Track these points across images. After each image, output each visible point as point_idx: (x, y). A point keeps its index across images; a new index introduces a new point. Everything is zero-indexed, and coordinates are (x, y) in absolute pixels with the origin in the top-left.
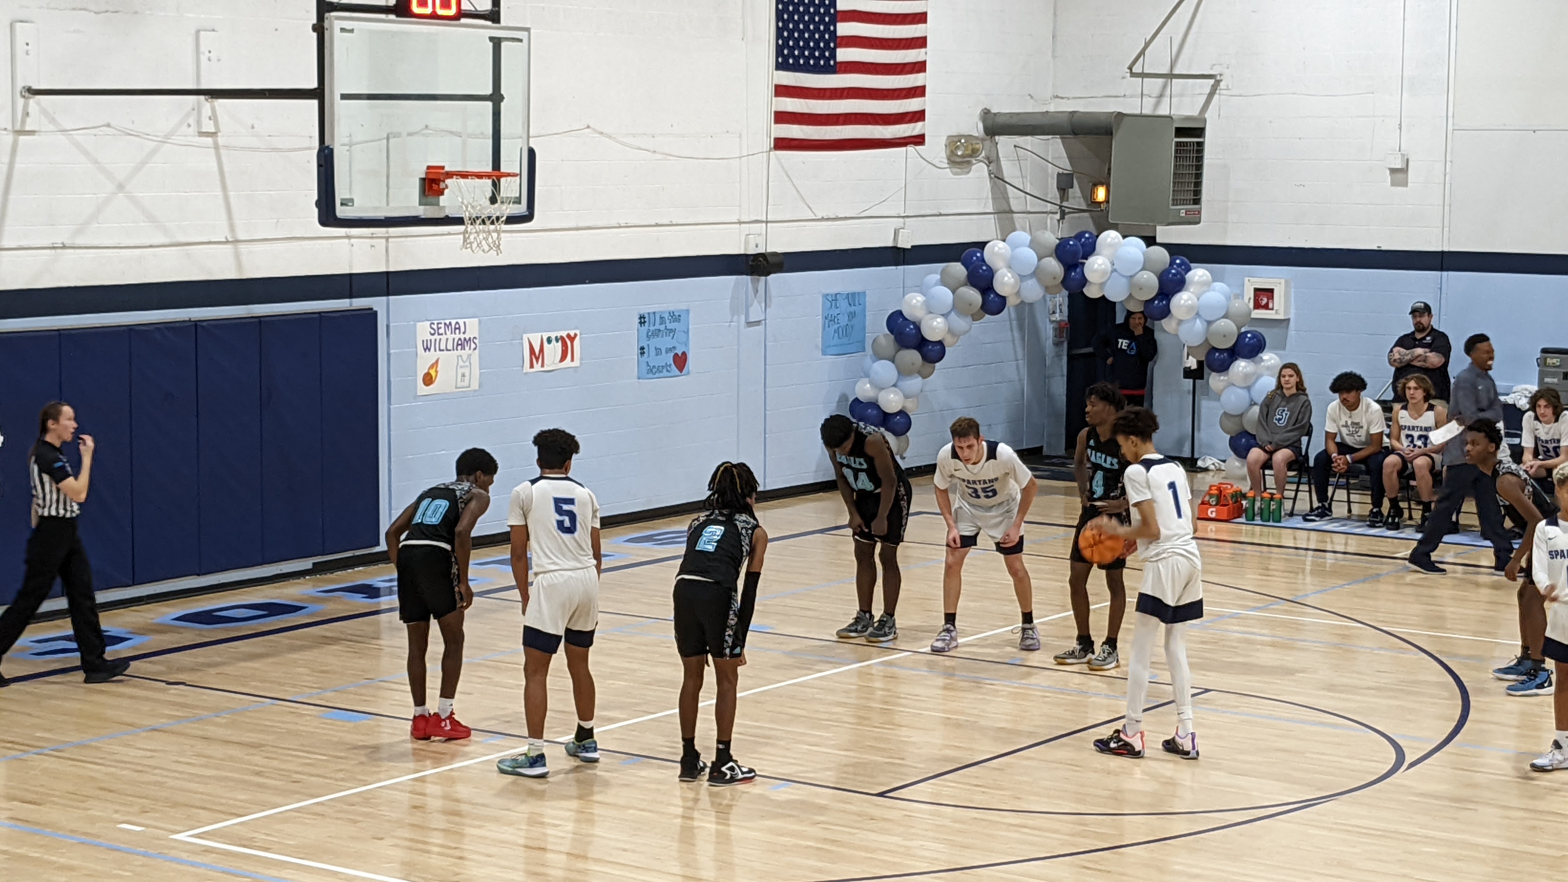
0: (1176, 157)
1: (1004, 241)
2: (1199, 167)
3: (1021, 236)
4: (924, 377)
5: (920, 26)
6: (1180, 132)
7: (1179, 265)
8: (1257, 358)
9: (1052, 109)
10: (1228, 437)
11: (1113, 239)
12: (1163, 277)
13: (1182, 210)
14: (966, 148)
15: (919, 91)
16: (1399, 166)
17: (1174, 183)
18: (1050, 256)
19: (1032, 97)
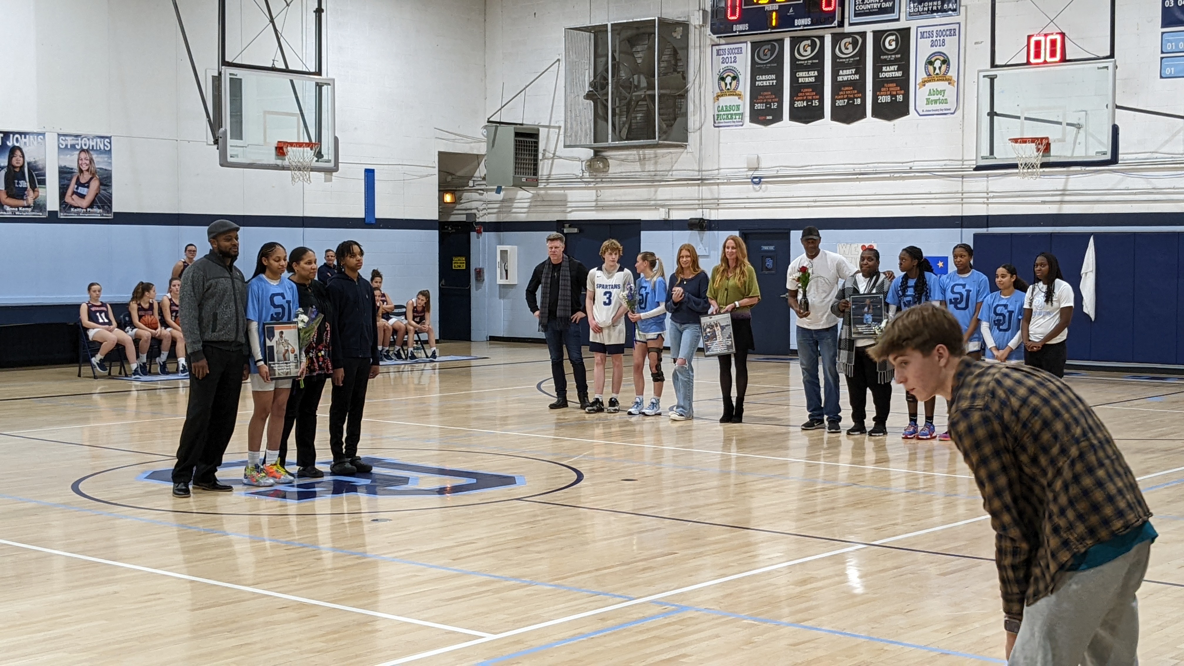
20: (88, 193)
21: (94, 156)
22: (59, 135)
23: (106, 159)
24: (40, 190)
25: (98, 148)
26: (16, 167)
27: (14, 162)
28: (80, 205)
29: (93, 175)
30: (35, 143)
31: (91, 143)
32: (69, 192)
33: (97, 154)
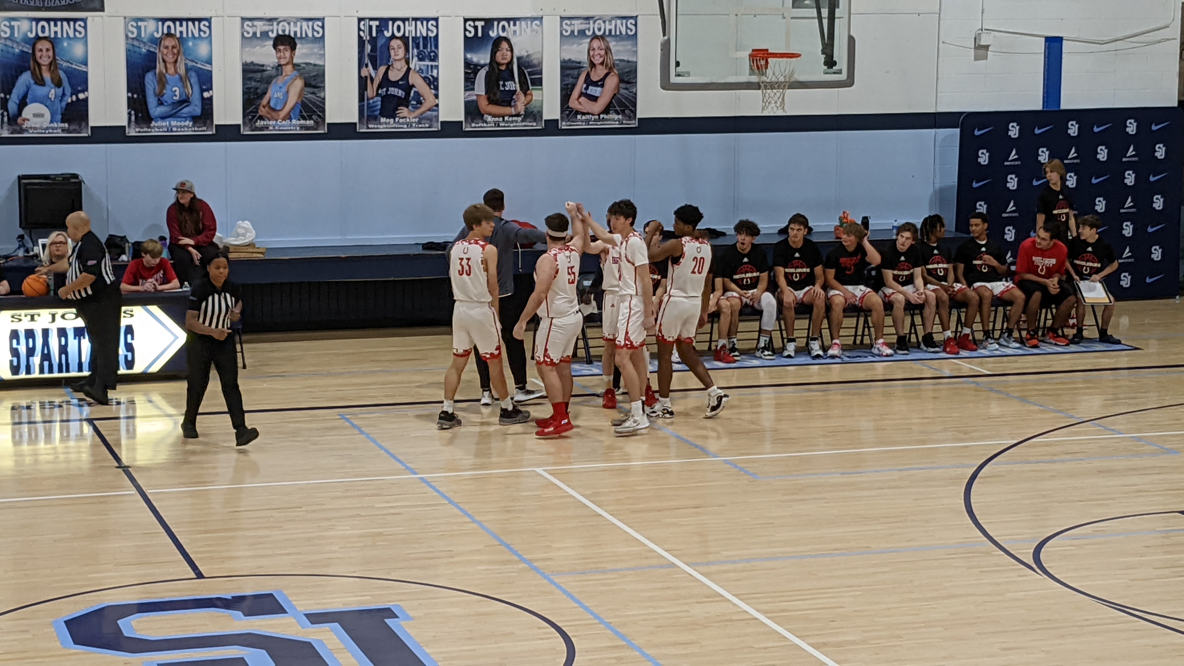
20: (601, 93)
21: (612, 44)
22: (562, 19)
23: (629, 47)
24: (534, 93)
25: (618, 33)
26: (503, 64)
27: (499, 56)
28: (590, 111)
29: (610, 70)
30: (529, 31)
31: (608, 27)
32: (576, 93)
33: (617, 41)
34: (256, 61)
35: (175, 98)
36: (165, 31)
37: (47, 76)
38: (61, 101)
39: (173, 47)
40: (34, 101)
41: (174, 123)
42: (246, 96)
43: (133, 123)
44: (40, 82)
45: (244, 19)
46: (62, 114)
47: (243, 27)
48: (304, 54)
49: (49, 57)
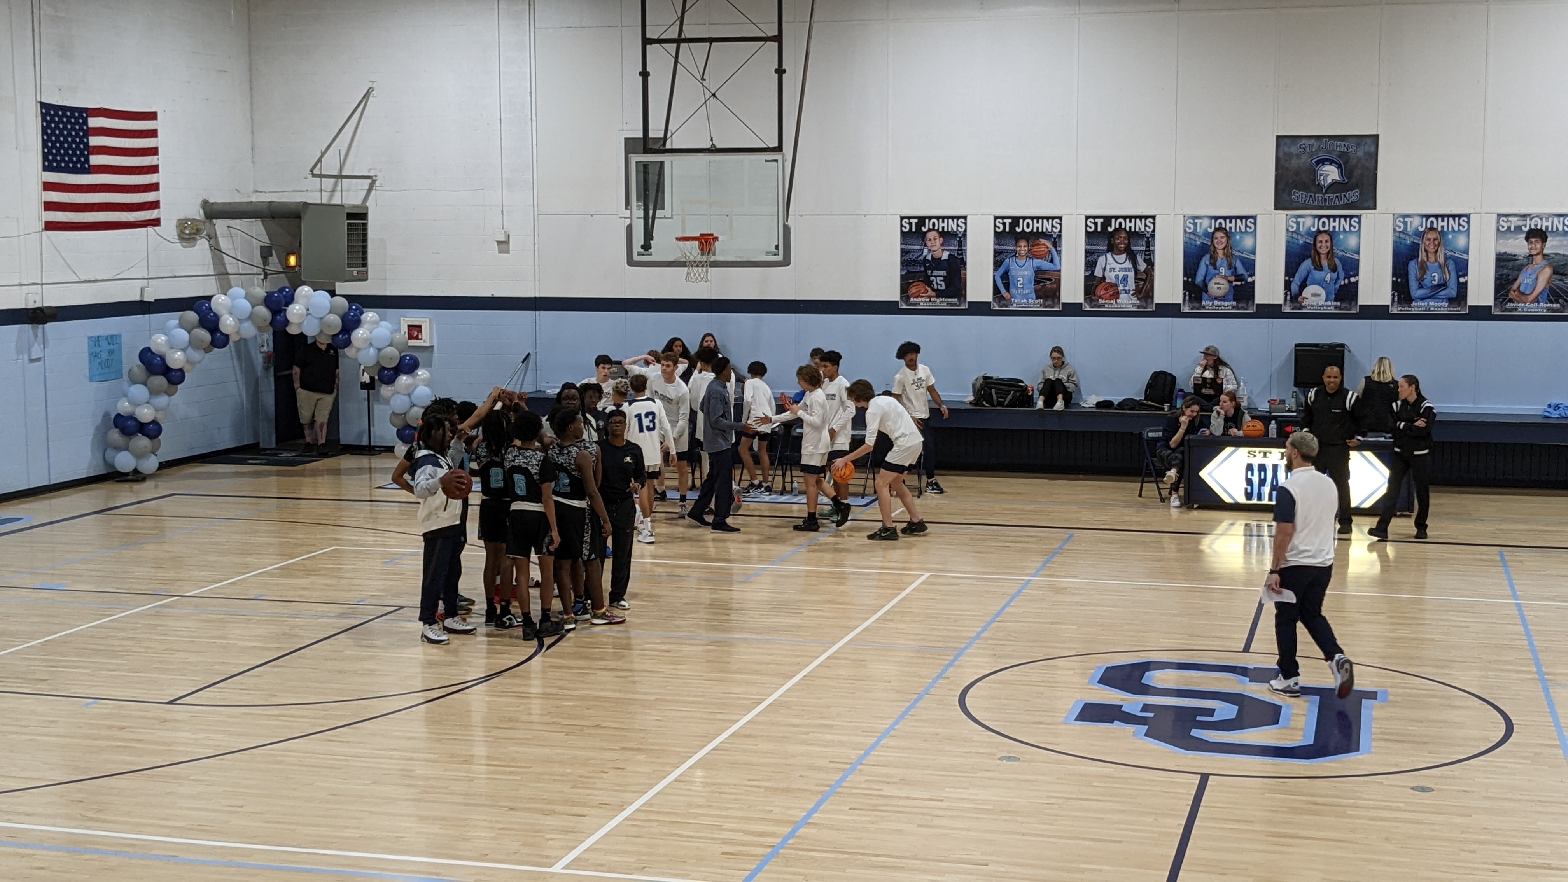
0: (348, 234)
1: (226, 295)
2: (365, 240)
3: (237, 291)
4: (170, 395)
5: (153, 140)
6: (350, 216)
7: (355, 310)
8: (414, 374)
9: (254, 200)
10: (396, 429)
11: (306, 292)
12: (344, 318)
13: (355, 271)
14: (192, 228)
15: (155, 187)
16: (503, 239)
17: (348, 252)
18: (261, 305)
19: (238, 191)
34: (1509, 252)
35: (1433, 282)
36: (1429, 226)
37: (1325, 263)
38: (1335, 283)
39: (1435, 239)
40: (1314, 283)
41: (1431, 303)
42: (1498, 282)
43: (1396, 304)
44: (1319, 268)
45: (1500, 216)
46: (1335, 294)
47: (1498, 222)
48: (1553, 246)
49: (1327, 247)
